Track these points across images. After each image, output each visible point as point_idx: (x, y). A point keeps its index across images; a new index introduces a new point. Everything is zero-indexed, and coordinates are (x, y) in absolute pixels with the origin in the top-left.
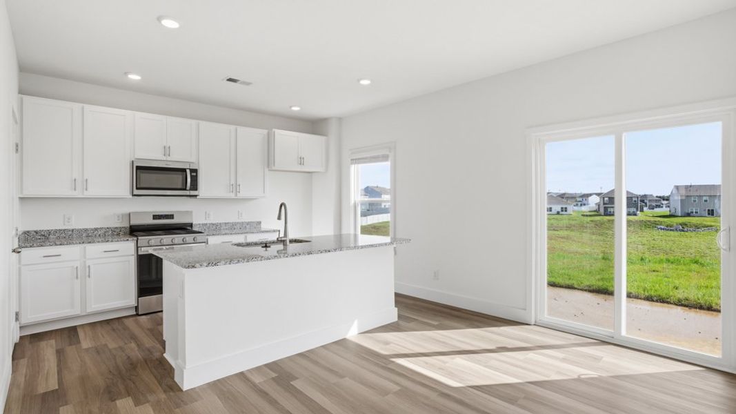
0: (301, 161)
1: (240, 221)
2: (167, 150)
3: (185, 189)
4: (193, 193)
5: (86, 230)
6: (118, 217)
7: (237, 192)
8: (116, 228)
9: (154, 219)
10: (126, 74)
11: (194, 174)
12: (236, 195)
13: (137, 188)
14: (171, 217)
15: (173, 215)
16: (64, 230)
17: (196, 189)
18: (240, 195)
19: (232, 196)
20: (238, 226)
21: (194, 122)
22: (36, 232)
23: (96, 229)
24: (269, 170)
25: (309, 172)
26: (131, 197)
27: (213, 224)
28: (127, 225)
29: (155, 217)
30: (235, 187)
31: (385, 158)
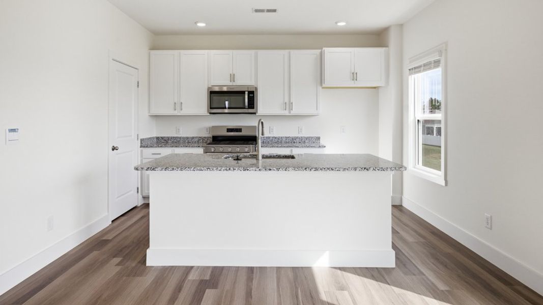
0: (354, 76)
1: (300, 135)
2: (232, 77)
3: (244, 108)
4: (251, 111)
5: (188, 138)
6: (207, 129)
7: (291, 109)
8: (205, 137)
9: (227, 132)
10: (196, 23)
11: (251, 95)
12: (290, 113)
13: (211, 108)
14: (239, 130)
15: (241, 129)
16: (176, 137)
17: (253, 108)
18: (294, 112)
19: (286, 113)
20: (298, 140)
21: (253, 52)
22: (162, 138)
23: (193, 138)
24: (323, 88)
25: (375, 88)
26: (209, 114)
27: (276, 138)
28: (211, 136)
29: (229, 130)
30: (289, 105)
31: (437, 63)
